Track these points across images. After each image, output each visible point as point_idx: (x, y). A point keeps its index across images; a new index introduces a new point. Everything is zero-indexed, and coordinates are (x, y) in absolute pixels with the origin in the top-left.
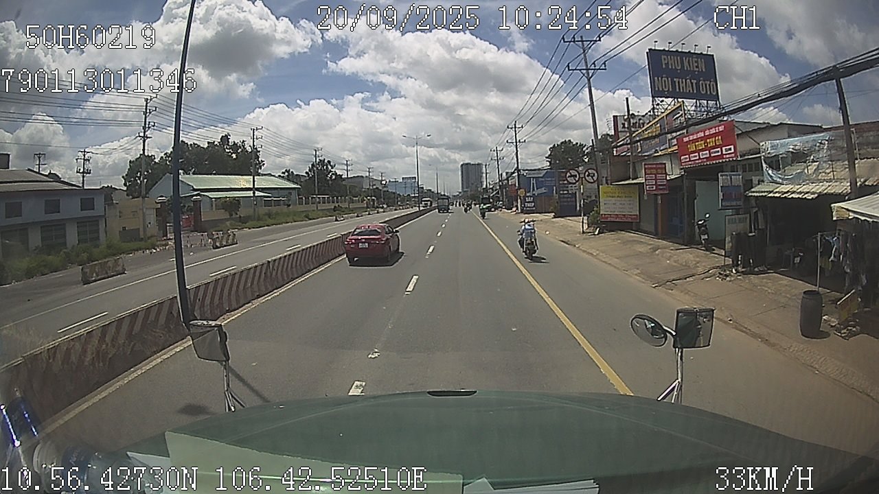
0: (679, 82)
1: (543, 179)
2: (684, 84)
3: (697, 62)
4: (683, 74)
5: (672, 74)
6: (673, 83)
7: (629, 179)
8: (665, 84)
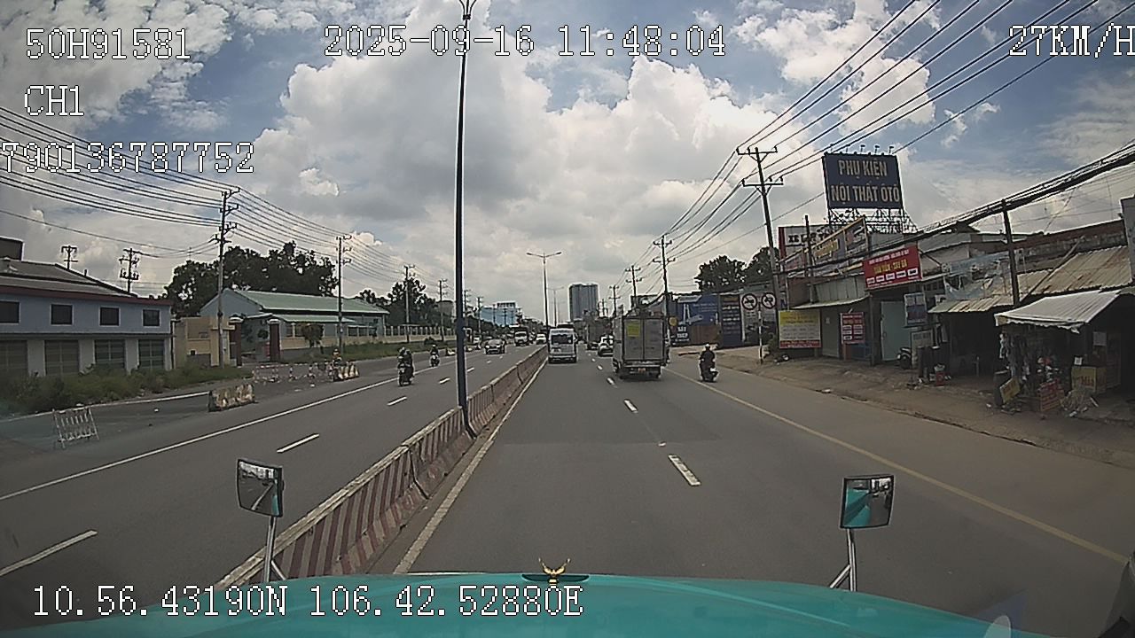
0: (858, 190)
1: (697, 305)
2: (864, 193)
3: (878, 165)
4: (864, 180)
5: (850, 181)
6: (852, 191)
7: (808, 302)
8: (843, 192)
